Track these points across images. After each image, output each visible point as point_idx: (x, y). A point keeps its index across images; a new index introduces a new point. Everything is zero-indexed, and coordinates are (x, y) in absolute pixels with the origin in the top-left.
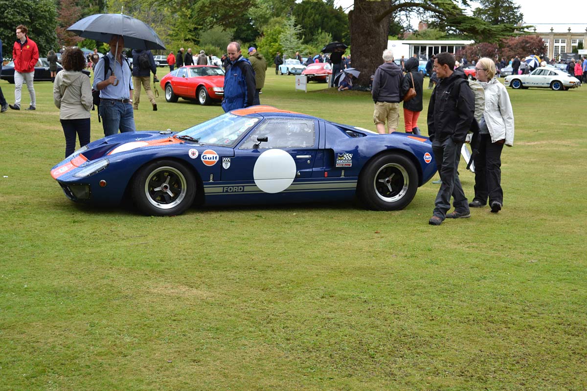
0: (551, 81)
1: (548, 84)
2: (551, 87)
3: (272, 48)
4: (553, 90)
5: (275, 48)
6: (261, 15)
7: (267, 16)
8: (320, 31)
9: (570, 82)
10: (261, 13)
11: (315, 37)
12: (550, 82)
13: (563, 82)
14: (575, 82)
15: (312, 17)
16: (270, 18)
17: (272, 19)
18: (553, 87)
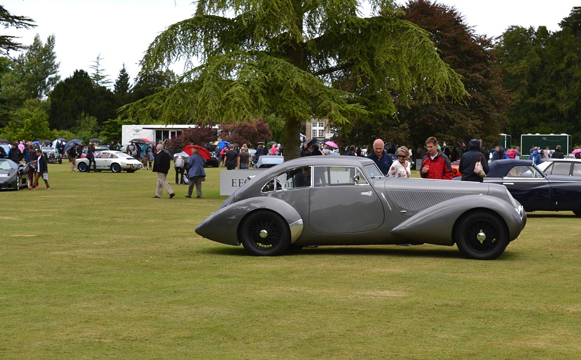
0: (111, 163)
1: (109, 166)
2: (111, 170)
3: (17, 134)
4: (113, 172)
5: (20, 134)
6: (14, 96)
7: (22, 98)
8: (83, 114)
9: (128, 165)
10: (13, 93)
11: (78, 121)
12: (110, 165)
13: (120, 165)
14: (132, 165)
15: (74, 99)
16: (24, 100)
17: (27, 101)
18: (113, 169)
